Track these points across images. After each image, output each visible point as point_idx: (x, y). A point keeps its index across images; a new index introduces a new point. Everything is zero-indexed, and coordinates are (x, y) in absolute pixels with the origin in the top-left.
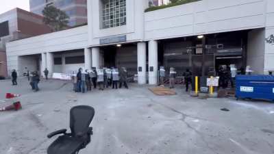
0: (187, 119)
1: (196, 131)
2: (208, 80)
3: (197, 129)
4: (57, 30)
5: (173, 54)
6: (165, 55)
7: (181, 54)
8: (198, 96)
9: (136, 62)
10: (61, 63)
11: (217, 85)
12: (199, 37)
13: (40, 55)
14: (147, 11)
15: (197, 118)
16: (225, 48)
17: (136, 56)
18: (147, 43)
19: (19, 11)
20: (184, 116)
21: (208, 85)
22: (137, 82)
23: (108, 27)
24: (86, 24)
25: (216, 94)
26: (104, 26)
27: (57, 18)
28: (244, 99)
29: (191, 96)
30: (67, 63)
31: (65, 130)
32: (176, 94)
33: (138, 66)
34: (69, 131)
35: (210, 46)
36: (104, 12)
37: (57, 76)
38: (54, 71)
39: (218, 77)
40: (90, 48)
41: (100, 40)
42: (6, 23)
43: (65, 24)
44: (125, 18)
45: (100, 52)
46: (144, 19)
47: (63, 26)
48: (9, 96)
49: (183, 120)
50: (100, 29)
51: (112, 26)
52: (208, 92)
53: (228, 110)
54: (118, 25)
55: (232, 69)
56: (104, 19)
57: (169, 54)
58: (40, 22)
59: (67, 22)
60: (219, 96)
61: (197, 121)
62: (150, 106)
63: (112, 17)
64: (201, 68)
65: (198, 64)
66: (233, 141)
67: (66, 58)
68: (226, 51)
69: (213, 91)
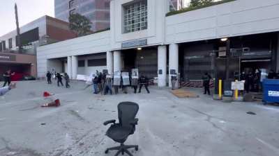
0: (212, 120)
1: (222, 130)
2: (233, 84)
3: (223, 128)
4: (80, 35)
5: (195, 57)
6: (186, 58)
7: (203, 57)
8: (221, 99)
9: (156, 65)
10: (84, 66)
11: (243, 89)
12: (223, 40)
13: (66, 58)
14: (168, 15)
15: (222, 119)
16: (251, 51)
17: (157, 59)
18: (167, 46)
19: (48, 18)
20: (209, 117)
21: (232, 88)
22: (157, 84)
23: (129, 31)
24: (109, 29)
25: (241, 98)
26: (126, 31)
27: (81, 24)
28: (272, 104)
29: (214, 99)
30: (89, 65)
31: (115, 121)
32: (198, 97)
33: (159, 69)
34: (117, 122)
35: (235, 50)
36: (126, 17)
37: (80, 77)
38: (78, 73)
39: (244, 81)
40: (112, 52)
41: (122, 44)
42: (37, 30)
43: (88, 29)
44: (146, 23)
45: (121, 56)
46: (165, 23)
47: (86, 31)
48: (46, 94)
49: (208, 120)
50: (122, 33)
51: (133, 31)
52: (232, 96)
53: (254, 114)
54: (139, 29)
55: (262, 74)
56: (126, 24)
57: (189, 58)
58: (66, 28)
59: (90, 27)
60: (244, 100)
61: (222, 122)
62: (174, 107)
63: (133, 22)
64: (226, 72)
65: (222, 68)
66: (260, 140)
67: (89, 61)
68: (252, 54)
69: (239, 95)
